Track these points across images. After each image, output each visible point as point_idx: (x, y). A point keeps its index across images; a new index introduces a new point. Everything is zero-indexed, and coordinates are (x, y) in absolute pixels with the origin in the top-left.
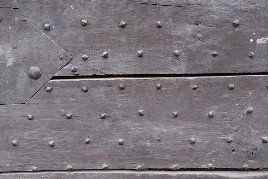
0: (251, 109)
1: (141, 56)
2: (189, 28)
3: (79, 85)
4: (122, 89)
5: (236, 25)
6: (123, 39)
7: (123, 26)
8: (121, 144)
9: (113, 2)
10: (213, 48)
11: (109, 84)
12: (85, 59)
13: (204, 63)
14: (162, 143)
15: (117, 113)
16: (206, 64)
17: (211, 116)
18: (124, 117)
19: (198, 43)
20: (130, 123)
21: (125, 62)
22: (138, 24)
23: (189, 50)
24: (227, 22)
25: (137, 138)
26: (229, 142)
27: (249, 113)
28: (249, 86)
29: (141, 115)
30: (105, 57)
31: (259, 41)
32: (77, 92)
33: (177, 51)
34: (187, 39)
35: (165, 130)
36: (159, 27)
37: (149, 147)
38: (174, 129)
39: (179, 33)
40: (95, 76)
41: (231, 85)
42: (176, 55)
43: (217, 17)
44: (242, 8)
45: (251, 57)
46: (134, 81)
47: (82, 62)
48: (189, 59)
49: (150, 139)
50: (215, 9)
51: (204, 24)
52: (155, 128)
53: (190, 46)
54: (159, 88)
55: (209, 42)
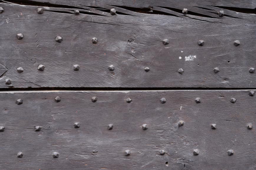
0: (182, 122)
1: (76, 70)
2: (123, 45)
3: (13, 97)
4: (58, 101)
5: (166, 44)
6: (60, 53)
7: (59, 41)
8: (55, 157)
9: (49, 18)
10: (145, 64)
11: (45, 97)
12: (20, 72)
13: (137, 77)
14: (97, 155)
15: (52, 125)
16: (140, 79)
17: (145, 129)
18: (59, 129)
19: (132, 59)
20: (65, 136)
21: (61, 75)
22: (75, 39)
23: (123, 65)
24: (158, 40)
25: (72, 151)
26: (162, 154)
27: (181, 125)
28: (180, 100)
29: (77, 127)
30: (41, 70)
31: (187, 59)
32: (11, 104)
33: (111, 66)
34: (121, 55)
35: (100, 143)
36: (94, 42)
37: (84, 160)
38: (110, 141)
39: (113, 49)
40: (30, 89)
41: (163, 99)
42: (111, 70)
43: (148, 36)
44: (170, 28)
45: (180, 73)
46: (70, 94)
47: (17, 74)
48: (123, 74)
49: (86, 152)
50: (147, 28)
51: (137, 42)
52: (90, 140)
53: (124, 62)
54: (94, 101)
55: (142, 58)
